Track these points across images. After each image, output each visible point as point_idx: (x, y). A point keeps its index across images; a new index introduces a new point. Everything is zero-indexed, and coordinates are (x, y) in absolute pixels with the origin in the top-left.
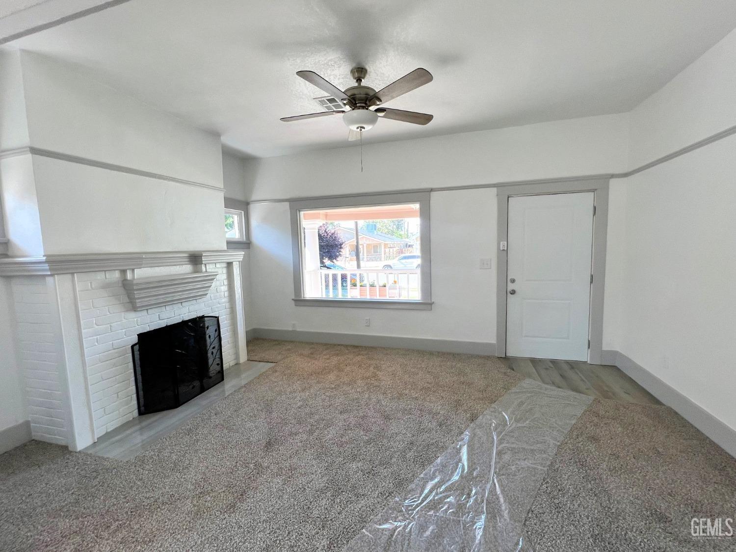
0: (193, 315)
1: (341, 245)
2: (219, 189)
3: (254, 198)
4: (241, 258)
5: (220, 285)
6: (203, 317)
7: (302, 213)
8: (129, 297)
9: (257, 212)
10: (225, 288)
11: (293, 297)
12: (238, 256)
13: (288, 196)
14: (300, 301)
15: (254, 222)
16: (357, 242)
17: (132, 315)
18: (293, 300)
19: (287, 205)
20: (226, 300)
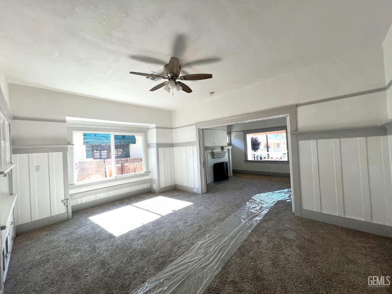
0: (221, 162)
1: (259, 144)
2: (226, 131)
3: (232, 131)
4: (231, 148)
5: (227, 155)
6: (223, 162)
7: (247, 135)
8: (213, 156)
9: (233, 135)
10: (227, 156)
11: (244, 160)
12: (230, 148)
13: (243, 130)
14: (247, 161)
15: (232, 138)
16: (267, 142)
17: (213, 159)
18: (244, 161)
19: (242, 133)
20: (228, 159)
